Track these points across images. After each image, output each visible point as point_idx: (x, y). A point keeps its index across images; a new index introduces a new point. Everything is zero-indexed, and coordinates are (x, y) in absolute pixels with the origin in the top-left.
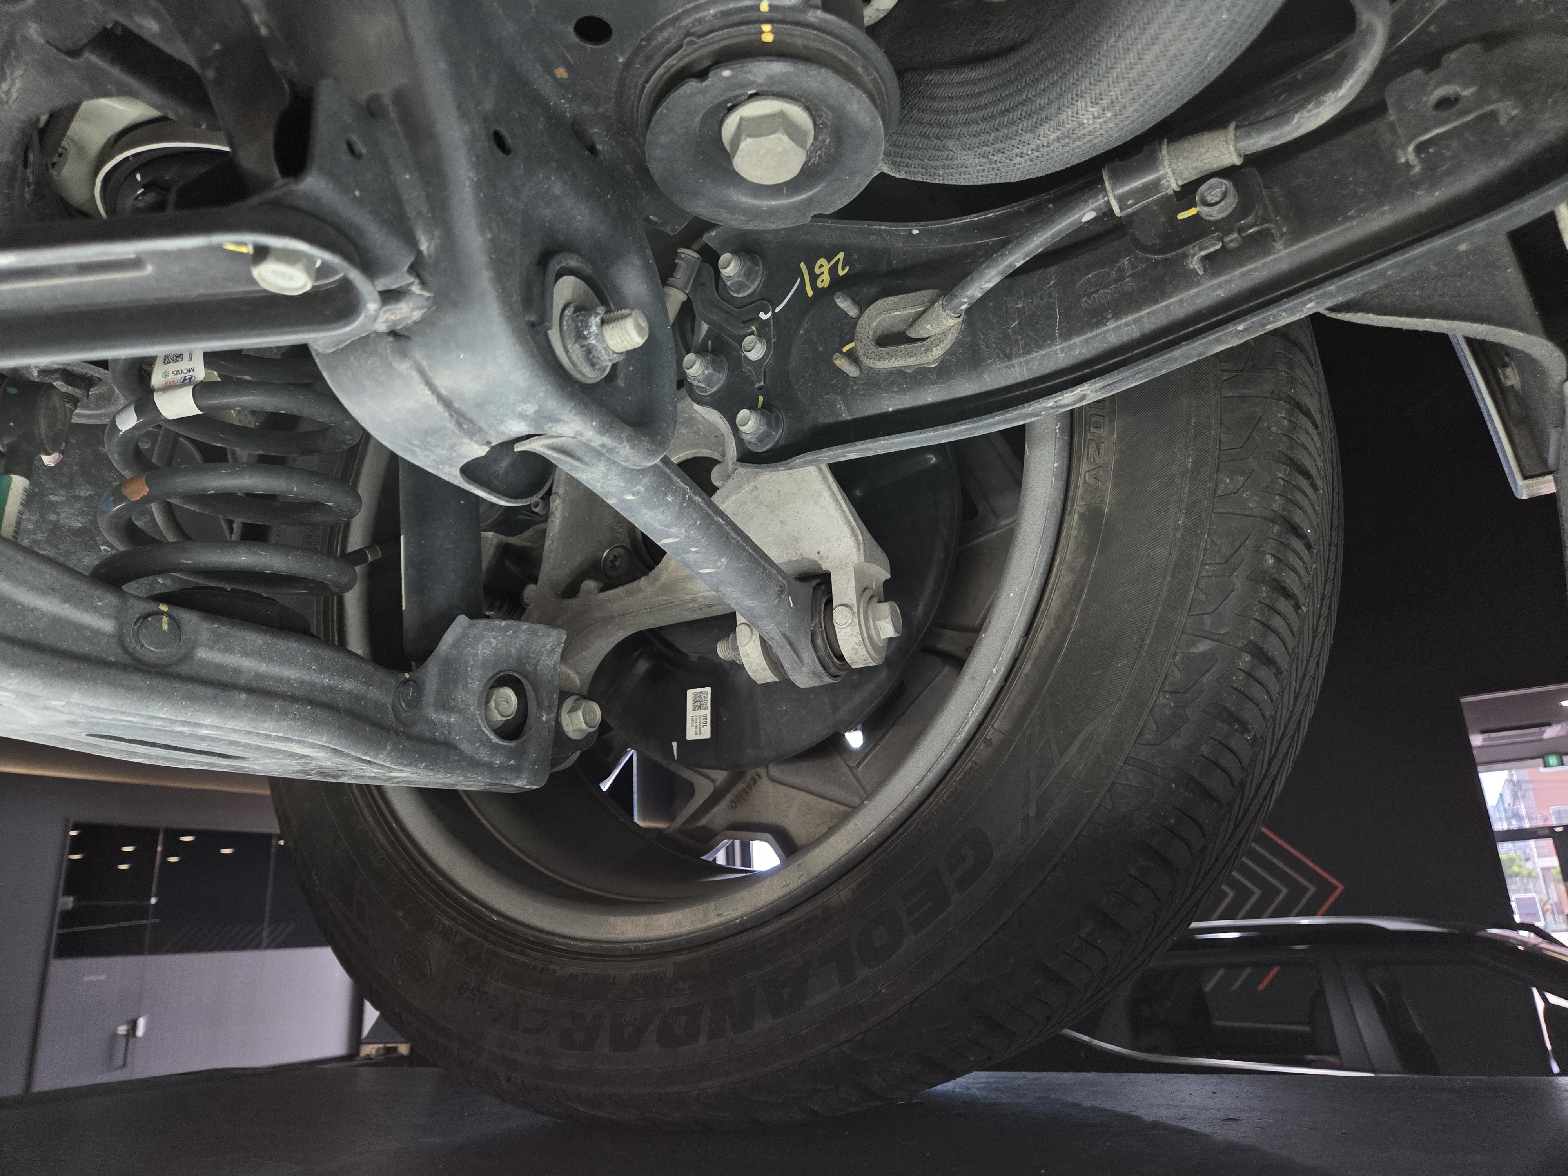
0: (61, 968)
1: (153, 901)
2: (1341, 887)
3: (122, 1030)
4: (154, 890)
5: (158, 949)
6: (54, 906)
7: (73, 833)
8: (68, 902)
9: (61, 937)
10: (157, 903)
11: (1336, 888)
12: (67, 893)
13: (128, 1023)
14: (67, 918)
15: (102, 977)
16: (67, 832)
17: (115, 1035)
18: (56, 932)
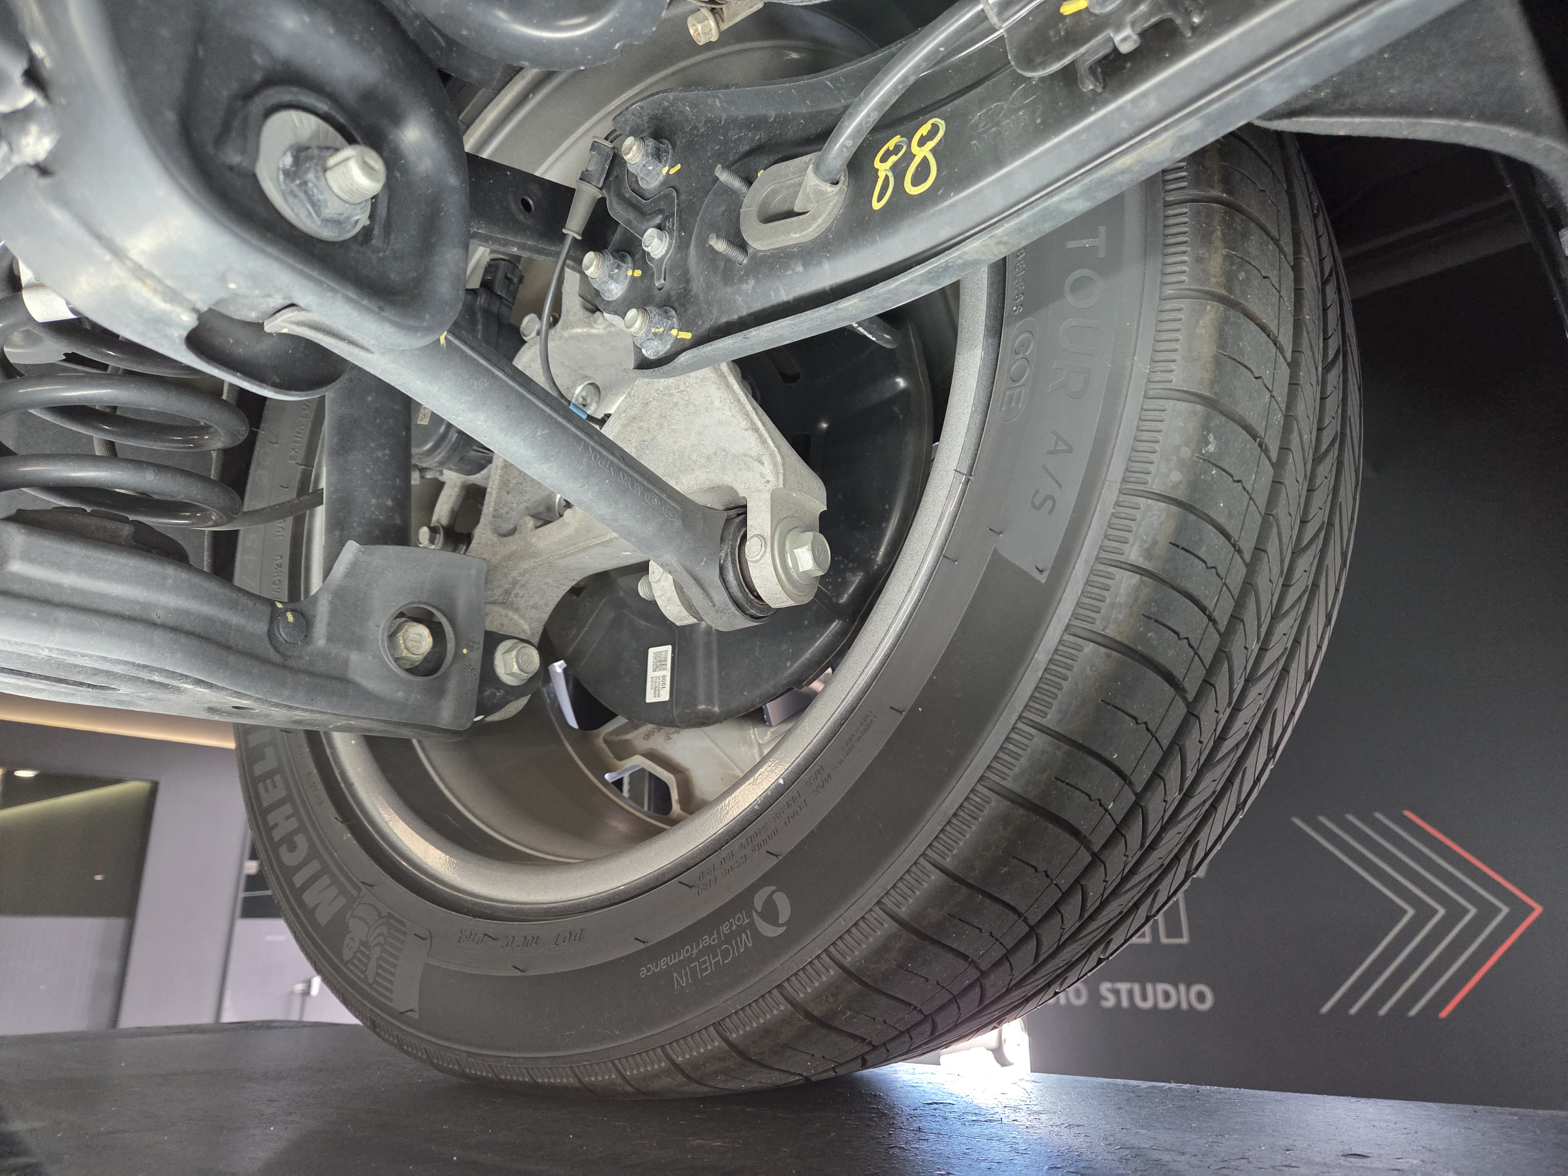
0: (246, 927)
2: (1538, 909)
3: (299, 987)
6: (241, 870)
8: (252, 866)
9: (246, 900)
11: (1533, 909)
12: (251, 858)
13: (303, 982)
14: (253, 882)
15: (282, 938)
17: (292, 993)
18: (242, 894)
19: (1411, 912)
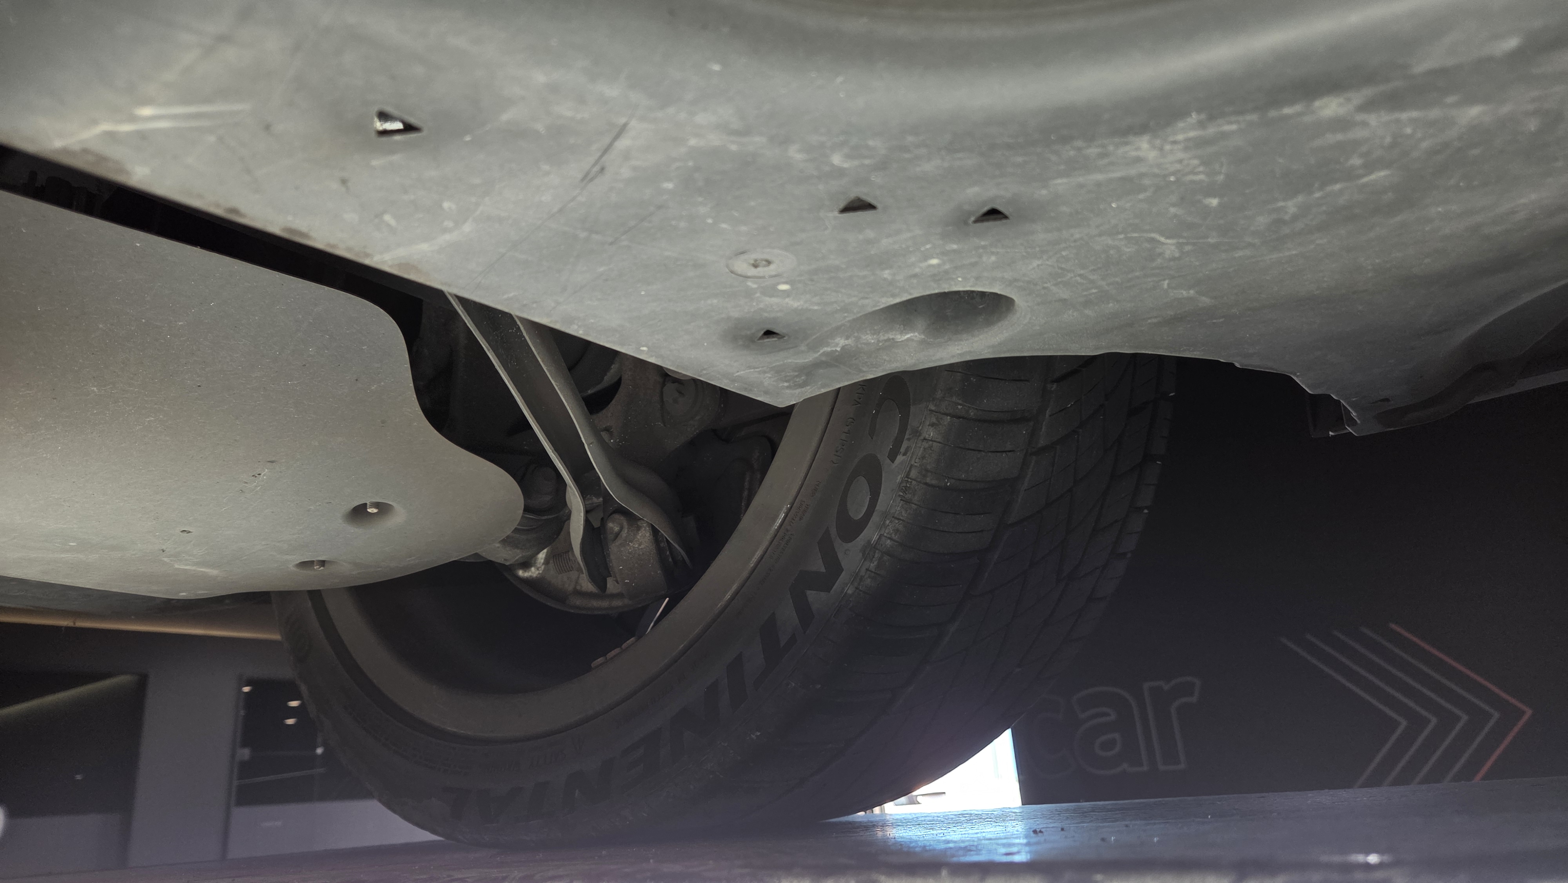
0: (241, 814)
1: (319, 751)
2: (1529, 712)
4: (319, 740)
5: (325, 796)
6: (233, 756)
7: (246, 689)
8: (245, 753)
9: (241, 788)
10: (323, 753)
11: (1524, 712)
12: (244, 745)
14: (245, 769)
15: (279, 823)
16: (241, 689)
18: (236, 783)
19: (1404, 723)
